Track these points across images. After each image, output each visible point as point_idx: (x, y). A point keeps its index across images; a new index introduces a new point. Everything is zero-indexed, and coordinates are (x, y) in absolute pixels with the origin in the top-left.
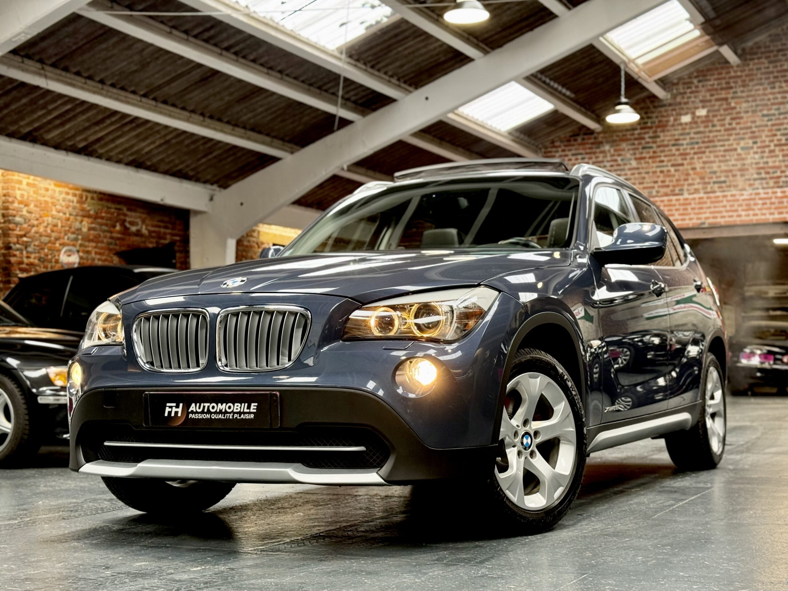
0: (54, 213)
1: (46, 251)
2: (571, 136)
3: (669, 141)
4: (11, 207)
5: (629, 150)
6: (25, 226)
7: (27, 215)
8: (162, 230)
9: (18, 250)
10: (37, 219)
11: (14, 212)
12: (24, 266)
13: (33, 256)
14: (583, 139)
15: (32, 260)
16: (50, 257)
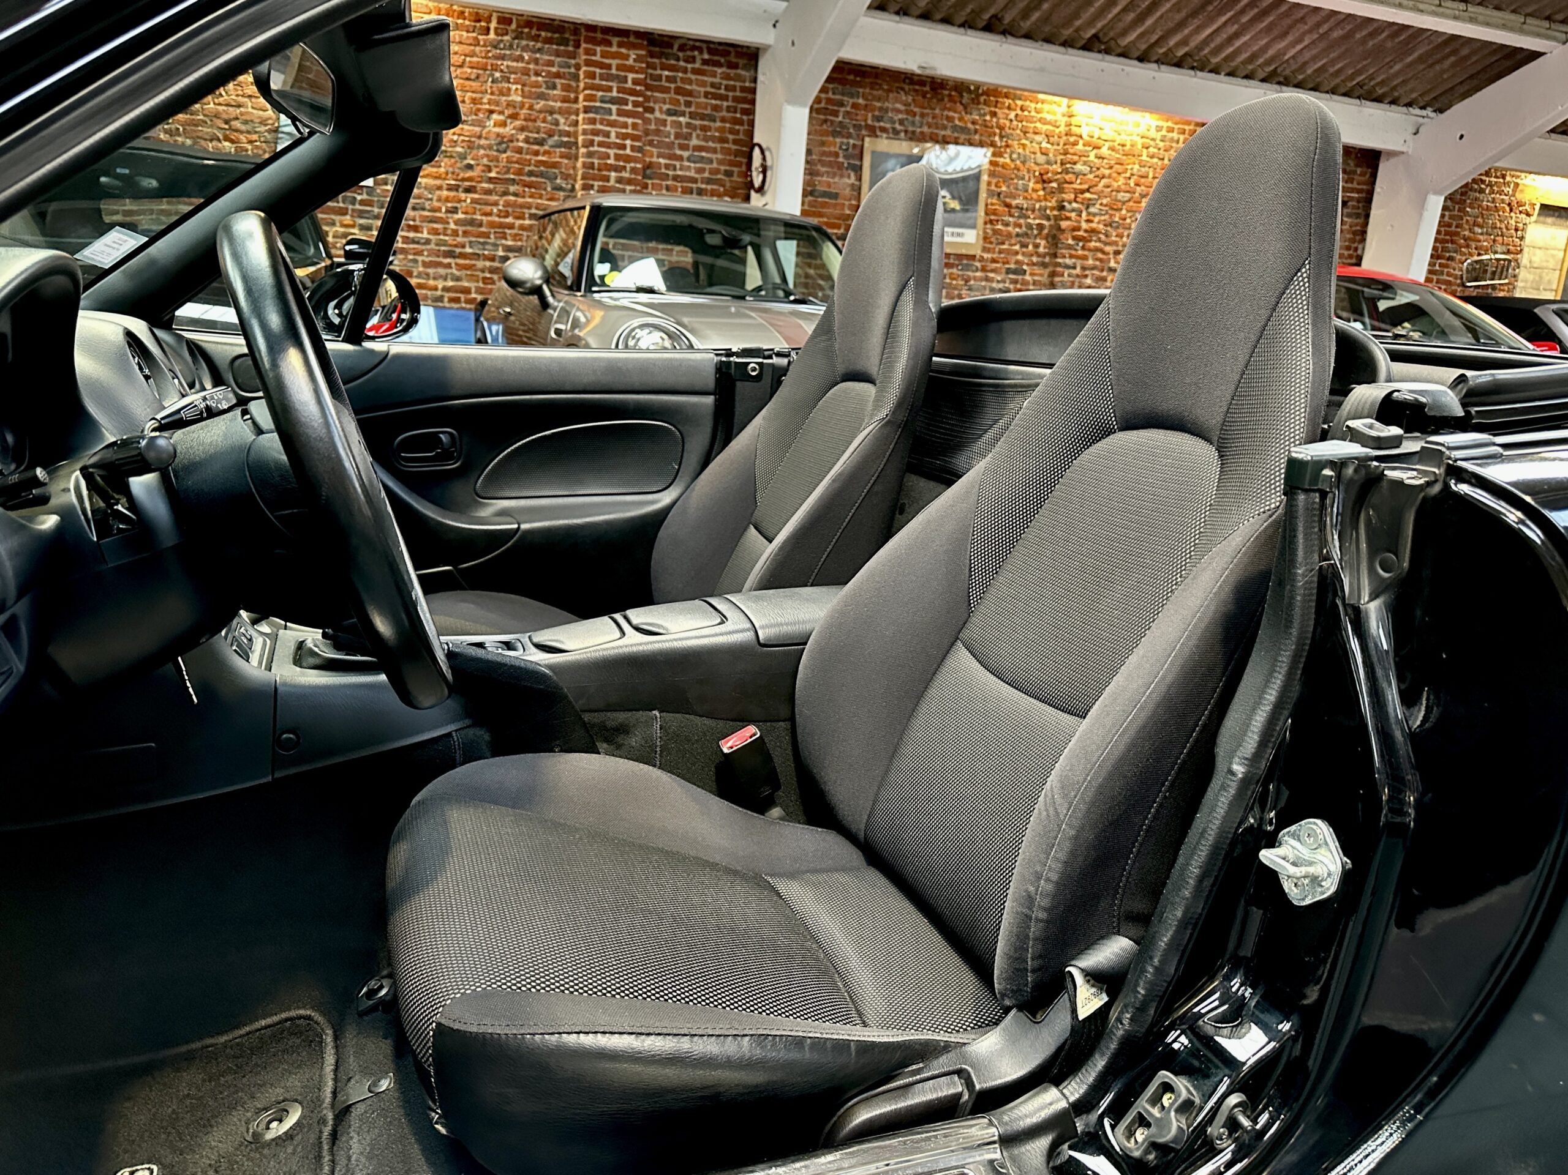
0: (1144, 158)
1: (1124, 212)
4: (1071, 151)
6: (1091, 176)
7: (1096, 160)
9: (1073, 210)
10: (1111, 168)
11: (1076, 158)
12: (1081, 233)
13: (1096, 219)
15: (1094, 225)
16: (1128, 221)
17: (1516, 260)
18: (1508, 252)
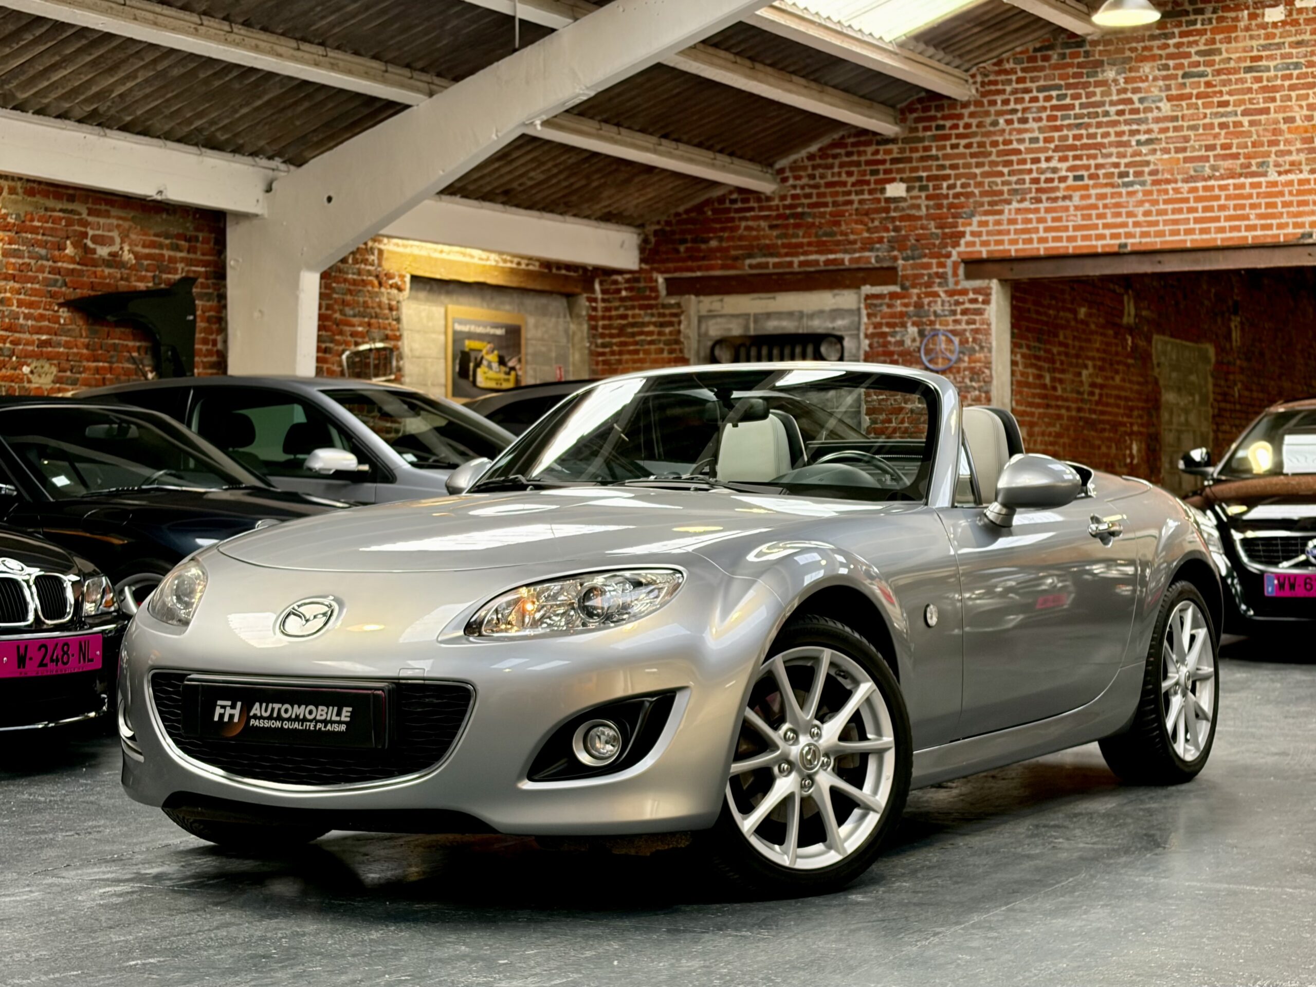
2: (1036, 50)
3: (1240, 59)
5: (1155, 79)
8: (167, 253)
14: (1063, 56)
17: (397, 348)
18: (386, 338)
